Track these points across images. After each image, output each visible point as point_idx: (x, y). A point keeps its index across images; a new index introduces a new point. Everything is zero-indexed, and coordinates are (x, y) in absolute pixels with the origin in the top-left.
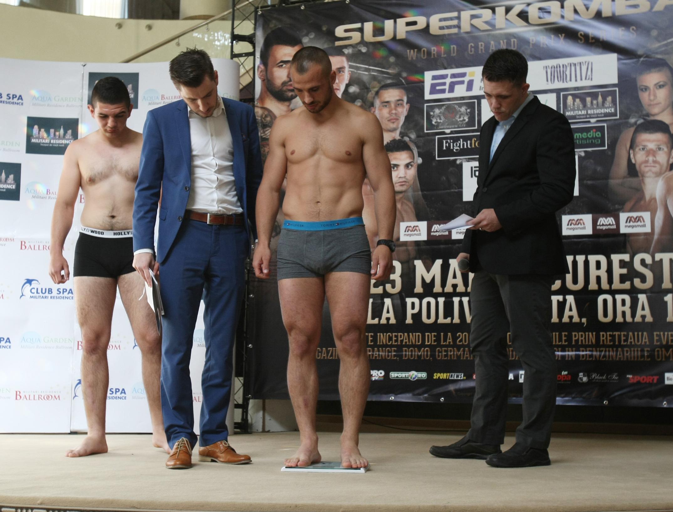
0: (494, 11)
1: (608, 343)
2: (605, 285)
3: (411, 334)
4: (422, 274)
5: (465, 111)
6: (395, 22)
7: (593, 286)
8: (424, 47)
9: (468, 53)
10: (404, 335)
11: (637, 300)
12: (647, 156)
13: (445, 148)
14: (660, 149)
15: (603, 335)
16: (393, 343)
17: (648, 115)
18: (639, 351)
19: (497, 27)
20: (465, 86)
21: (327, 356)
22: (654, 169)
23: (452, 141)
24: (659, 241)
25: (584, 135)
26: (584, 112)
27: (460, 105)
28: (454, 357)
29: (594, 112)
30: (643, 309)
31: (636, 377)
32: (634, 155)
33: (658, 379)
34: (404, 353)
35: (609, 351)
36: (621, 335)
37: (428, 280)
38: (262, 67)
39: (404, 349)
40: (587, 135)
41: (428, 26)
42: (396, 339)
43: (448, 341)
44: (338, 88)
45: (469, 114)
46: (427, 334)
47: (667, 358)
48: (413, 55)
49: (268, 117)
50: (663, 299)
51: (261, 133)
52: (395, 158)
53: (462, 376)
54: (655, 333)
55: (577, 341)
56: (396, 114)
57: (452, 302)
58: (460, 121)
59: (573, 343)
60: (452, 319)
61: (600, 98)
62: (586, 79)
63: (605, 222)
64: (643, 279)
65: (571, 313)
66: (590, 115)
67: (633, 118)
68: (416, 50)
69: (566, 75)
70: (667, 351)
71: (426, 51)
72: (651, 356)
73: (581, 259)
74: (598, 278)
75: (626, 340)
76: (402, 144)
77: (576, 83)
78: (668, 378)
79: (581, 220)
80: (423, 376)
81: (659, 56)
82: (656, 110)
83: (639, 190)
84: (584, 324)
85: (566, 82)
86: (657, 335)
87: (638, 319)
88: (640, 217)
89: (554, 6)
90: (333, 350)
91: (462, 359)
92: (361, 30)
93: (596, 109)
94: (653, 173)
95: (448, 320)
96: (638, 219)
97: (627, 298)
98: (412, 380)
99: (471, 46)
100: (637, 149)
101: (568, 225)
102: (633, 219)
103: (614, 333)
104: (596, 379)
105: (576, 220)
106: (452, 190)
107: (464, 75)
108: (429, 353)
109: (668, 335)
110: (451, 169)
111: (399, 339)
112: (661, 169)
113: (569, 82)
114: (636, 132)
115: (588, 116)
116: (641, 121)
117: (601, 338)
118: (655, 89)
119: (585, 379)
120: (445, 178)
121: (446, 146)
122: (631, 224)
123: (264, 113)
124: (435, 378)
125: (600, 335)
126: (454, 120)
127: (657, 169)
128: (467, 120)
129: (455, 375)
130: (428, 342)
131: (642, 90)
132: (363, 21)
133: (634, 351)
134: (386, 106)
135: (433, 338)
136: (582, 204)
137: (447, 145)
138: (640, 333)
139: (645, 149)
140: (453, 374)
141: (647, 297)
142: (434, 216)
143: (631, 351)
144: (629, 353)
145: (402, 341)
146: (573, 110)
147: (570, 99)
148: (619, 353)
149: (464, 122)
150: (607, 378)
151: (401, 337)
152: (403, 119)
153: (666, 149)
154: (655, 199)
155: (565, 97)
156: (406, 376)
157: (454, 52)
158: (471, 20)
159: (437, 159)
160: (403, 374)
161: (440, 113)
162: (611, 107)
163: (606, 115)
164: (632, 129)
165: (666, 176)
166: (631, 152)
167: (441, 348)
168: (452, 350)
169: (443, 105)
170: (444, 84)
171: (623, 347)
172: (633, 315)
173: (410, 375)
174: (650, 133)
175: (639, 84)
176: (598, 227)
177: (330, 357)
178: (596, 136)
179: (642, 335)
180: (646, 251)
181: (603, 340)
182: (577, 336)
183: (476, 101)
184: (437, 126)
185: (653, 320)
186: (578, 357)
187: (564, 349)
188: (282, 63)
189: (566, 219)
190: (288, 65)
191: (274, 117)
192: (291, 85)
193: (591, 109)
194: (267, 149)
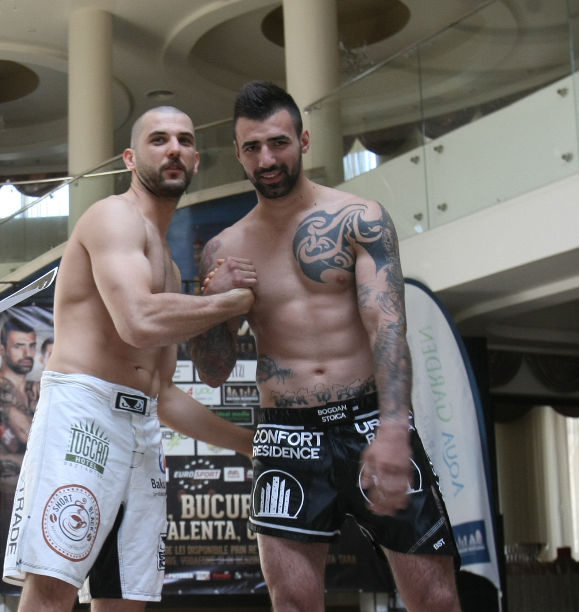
7: (244, 515)
25: (239, 414)
26: (237, 399)
29: (245, 399)
35: (255, 558)
38: (2, 347)
40: (241, 415)
51: (2, 397)
55: (234, 552)
59: (232, 552)
61: (249, 390)
62: (240, 376)
65: (230, 533)
66: (242, 401)
73: (236, 497)
77: (233, 378)
79: (236, 471)
84: (239, 540)
93: (246, 397)
101: (228, 474)
104: (247, 577)
105: (234, 471)
119: (240, 577)
123: (4, 382)
136: (237, 461)
146: (231, 396)
147: (229, 389)
150: (254, 576)
155: (227, 387)
162: (256, 397)
163: (253, 401)
176: (248, 477)
178: (246, 415)
182: (234, 548)
186: (235, 562)
187: (225, 557)
188: (19, 345)
189: (227, 470)
190: (23, 347)
191: (12, 385)
192: (26, 363)
193: (244, 396)
194: (7, 410)
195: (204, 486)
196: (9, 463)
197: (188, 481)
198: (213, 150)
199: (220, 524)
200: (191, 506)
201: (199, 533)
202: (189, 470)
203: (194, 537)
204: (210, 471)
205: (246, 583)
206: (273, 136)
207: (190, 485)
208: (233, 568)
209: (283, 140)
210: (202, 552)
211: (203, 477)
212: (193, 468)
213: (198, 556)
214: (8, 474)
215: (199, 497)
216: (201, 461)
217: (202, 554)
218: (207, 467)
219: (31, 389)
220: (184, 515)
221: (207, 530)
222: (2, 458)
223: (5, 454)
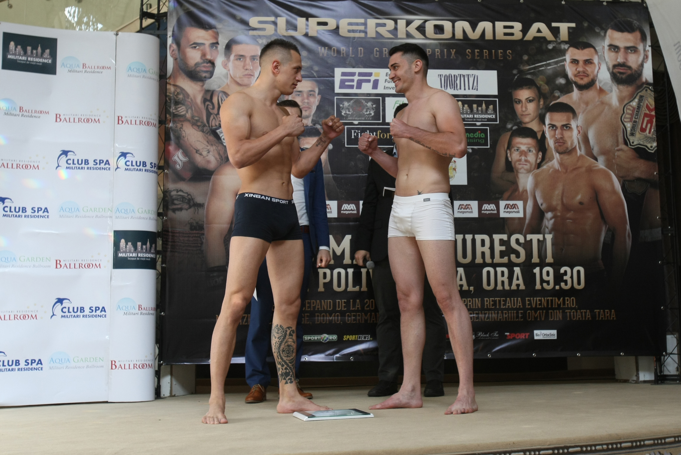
0: (396, 23)
1: (491, 307)
2: (488, 260)
3: (322, 301)
4: (333, 248)
5: (371, 106)
6: (307, 20)
7: (479, 260)
8: (334, 47)
9: (374, 55)
10: (316, 302)
11: (514, 271)
12: (520, 156)
13: (353, 137)
14: (530, 151)
15: (487, 300)
16: (307, 309)
17: (521, 123)
18: (515, 313)
19: (399, 37)
20: (371, 84)
21: (242, 321)
22: (525, 167)
23: (359, 131)
24: (529, 224)
25: (472, 135)
26: (471, 116)
27: (367, 101)
28: (362, 321)
29: (479, 117)
30: (518, 279)
31: (512, 334)
32: (510, 155)
33: (529, 335)
34: (316, 318)
35: (492, 313)
36: (501, 300)
37: (339, 253)
38: (175, 46)
39: (316, 314)
40: (474, 135)
41: (338, 27)
42: (309, 305)
43: (357, 306)
44: (252, 74)
45: (374, 109)
46: (337, 301)
47: (536, 318)
48: (324, 52)
49: (180, 95)
50: (533, 271)
51: (173, 110)
52: (308, 143)
53: (369, 337)
54: (527, 299)
56: (308, 103)
57: (361, 273)
58: (367, 114)
60: (361, 287)
61: (484, 105)
62: (472, 89)
63: (487, 206)
64: (518, 255)
65: (461, 283)
66: (476, 118)
67: (509, 124)
68: (326, 48)
69: (457, 84)
70: (536, 313)
71: (336, 50)
72: (524, 316)
73: (469, 237)
74: (483, 254)
75: (505, 305)
76: (314, 130)
77: (465, 91)
78: (537, 335)
79: (469, 205)
80: (334, 338)
81: (529, 77)
82: (527, 120)
83: (514, 183)
84: (471, 291)
85: (457, 89)
86: (528, 300)
87: (514, 287)
88: (516, 204)
89: (447, 25)
90: (248, 316)
91: (369, 322)
92: (275, 23)
93: (480, 114)
94: (525, 169)
95: (357, 288)
96: (514, 206)
97: (505, 270)
98: (323, 342)
99: (376, 50)
100: (513, 150)
101: (459, 209)
102: (509, 206)
103: (496, 299)
104: (481, 337)
105: (465, 205)
106: (360, 175)
107: (370, 74)
108: (339, 318)
109: (536, 300)
110: (359, 156)
111: (312, 305)
112: (531, 167)
113: (459, 90)
114: (512, 136)
115: (474, 120)
116: (515, 128)
117: (486, 303)
118: (526, 102)
120: (353, 164)
121: (354, 135)
122: (509, 210)
123: (175, 91)
124: (344, 339)
125: (484, 300)
126: (361, 113)
127: (527, 167)
128: (373, 114)
129: (363, 337)
130: (339, 308)
131: (516, 102)
132: (277, 16)
133: (511, 313)
134: (299, 95)
135: (343, 305)
136: (469, 192)
137: (356, 134)
138: (515, 299)
139: (519, 150)
140: (361, 336)
141: (521, 269)
142: (343, 196)
143: (508, 313)
144: (507, 315)
145: (314, 307)
146: (463, 113)
147: (460, 103)
148: (499, 315)
149: (371, 116)
150: (490, 336)
151: (313, 304)
152: (314, 108)
153: (534, 152)
154: (526, 191)
156: (318, 338)
157: (361, 54)
158: (376, 28)
159: (346, 146)
160: (315, 337)
161: (349, 106)
162: (493, 114)
163: (489, 120)
164: (509, 134)
165: (535, 173)
166: (508, 151)
167: (351, 313)
168: (360, 315)
169: (352, 99)
170: (353, 81)
171: (502, 310)
172: (510, 284)
173: (322, 338)
174: (523, 137)
175: (514, 97)
176: (483, 212)
177: (245, 323)
178: (480, 136)
179: (517, 300)
180: (520, 233)
181: (487, 305)
183: (381, 98)
184: (346, 118)
185: (526, 287)
188: (195, 45)
189: (456, 203)
190: (202, 47)
191: (187, 95)
192: (204, 67)
193: (477, 113)
194: (179, 125)
196: (180, 193)
205: (481, 345)
214: (179, 206)
219: (211, 100)
222: (171, 186)
223: (175, 181)
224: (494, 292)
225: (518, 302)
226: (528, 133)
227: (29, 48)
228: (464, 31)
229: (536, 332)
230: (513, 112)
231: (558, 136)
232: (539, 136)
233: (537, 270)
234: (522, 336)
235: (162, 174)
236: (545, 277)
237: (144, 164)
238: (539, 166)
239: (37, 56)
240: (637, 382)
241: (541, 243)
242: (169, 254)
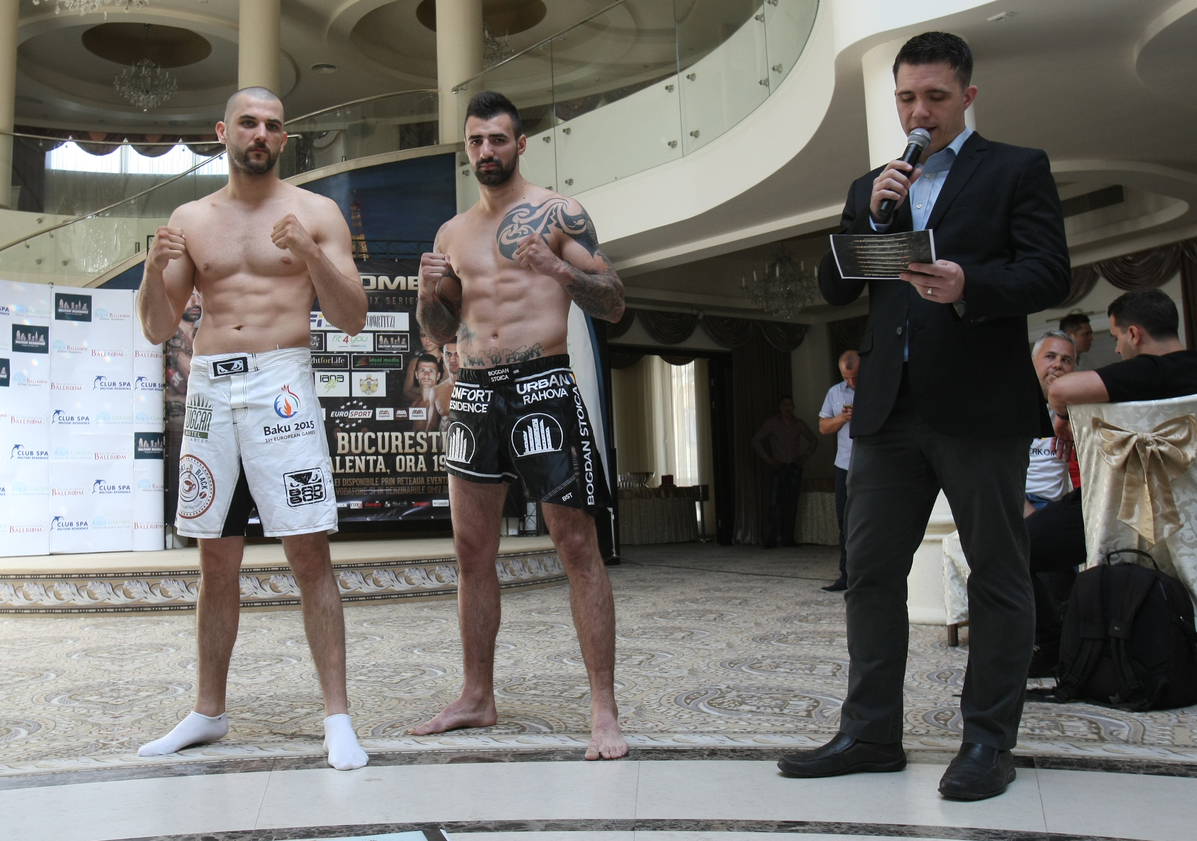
1: (403, 484)
2: (400, 450)
5: (316, 339)
7: (394, 450)
11: (418, 459)
12: (425, 376)
14: (432, 372)
17: (426, 351)
18: (419, 488)
22: (428, 383)
24: (431, 424)
25: (389, 360)
26: (389, 346)
27: (314, 335)
29: (395, 347)
30: (421, 464)
31: (417, 503)
32: (418, 375)
33: (430, 504)
35: (403, 489)
36: (409, 479)
40: (391, 360)
45: (318, 341)
47: (434, 492)
50: (433, 458)
51: (171, 343)
54: (428, 478)
55: (384, 483)
58: (312, 345)
59: (382, 484)
61: (399, 339)
62: (390, 327)
63: (400, 412)
64: (422, 447)
65: (381, 467)
66: (393, 348)
69: (379, 323)
70: (434, 488)
72: (426, 490)
73: (387, 434)
74: (397, 446)
75: (412, 482)
77: (385, 328)
78: (435, 503)
79: (387, 411)
82: (430, 349)
83: (420, 395)
84: (388, 473)
85: (379, 327)
87: (419, 470)
88: (421, 411)
89: (373, 279)
93: (396, 345)
94: (428, 385)
96: (419, 412)
97: (413, 458)
100: (419, 371)
101: (379, 414)
102: (416, 412)
103: (406, 478)
104: (395, 505)
105: (384, 411)
107: (316, 316)
109: (435, 478)
112: (432, 384)
113: (381, 327)
114: (419, 360)
116: (421, 355)
117: (398, 481)
119: (389, 505)
122: (416, 415)
125: (397, 479)
127: (430, 383)
133: (417, 488)
136: (387, 402)
138: (419, 478)
139: (424, 371)
141: (424, 457)
144: (414, 489)
146: (383, 344)
147: (381, 337)
148: (408, 490)
149: (315, 346)
150: (401, 504)
153: (435, 372)
154: (429, 401)
155: (379, 336)
162: (405, 345)
163: (402, 349)
164: (416, 359)
165: (435, 388)
166: (416, 372)
171: (410, 486)
172: (416, 467)
174: (427, 362)
176: (397, 416)
178: (396, 361)
180: (424, 431)
181: (400, 483)
182: (385, 480)
185: (427, 470)
186: (385, 492)
187: (376, 489)
189: (378, 410)
191: (180, 332)
193: (394, 344)
194: (176, 354)
195: (358, 424)
196: (177, 404)
197: (343, 420)
198: (371, 121)
199: (371, 458)
200: (346, 442)
201: (353, 467)
202: (344, 410)
203: (348, 470)
204: (363, 411)
205: (395, 511)
206: (493, 133)
207: (345, 424)
208: (383, 498)
209: (502, 138)
210: (355, 484)
211: (357, 416)
212: (348, 409)
213: (351, 487)
214: (177, 413)
215: (353, 435)
216: (355, 402)
217: (355, 486)
218: (361, 408)
220: (340, 451)
221: (360, 464)
222: (171, 399)
223: (174, 395)
224: (405, 473)
225: (421, 480)
226: (431, 358)
227: (73, 304)
228: (385, 285)
229: (434, 501)
230: (420, 343)
231: (452, 360)
232: (439, 361)
233: (435, 458)
234: (424, 505)
235: (164, 391)
236: (441, 463)
237: (155, 385)
238: (438, 382)
239: (78, 309)
240: (507, 536)
241: (439, 439)
242: (170, 448)
